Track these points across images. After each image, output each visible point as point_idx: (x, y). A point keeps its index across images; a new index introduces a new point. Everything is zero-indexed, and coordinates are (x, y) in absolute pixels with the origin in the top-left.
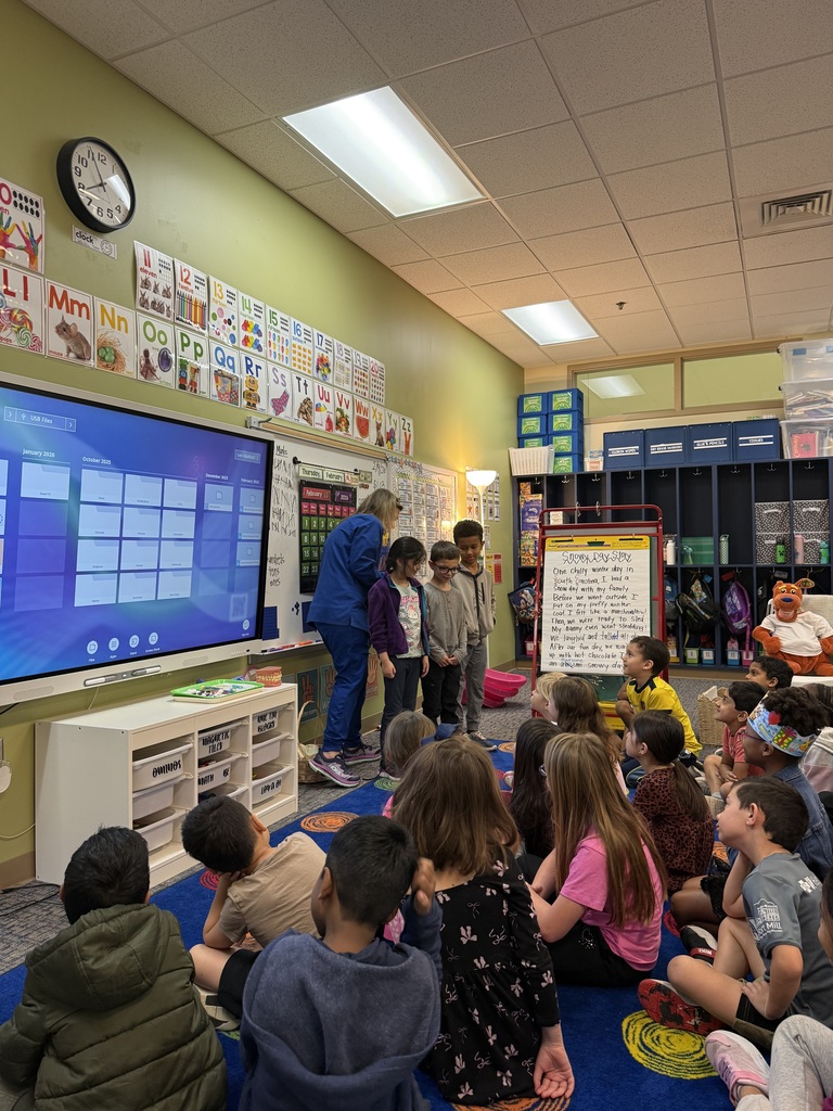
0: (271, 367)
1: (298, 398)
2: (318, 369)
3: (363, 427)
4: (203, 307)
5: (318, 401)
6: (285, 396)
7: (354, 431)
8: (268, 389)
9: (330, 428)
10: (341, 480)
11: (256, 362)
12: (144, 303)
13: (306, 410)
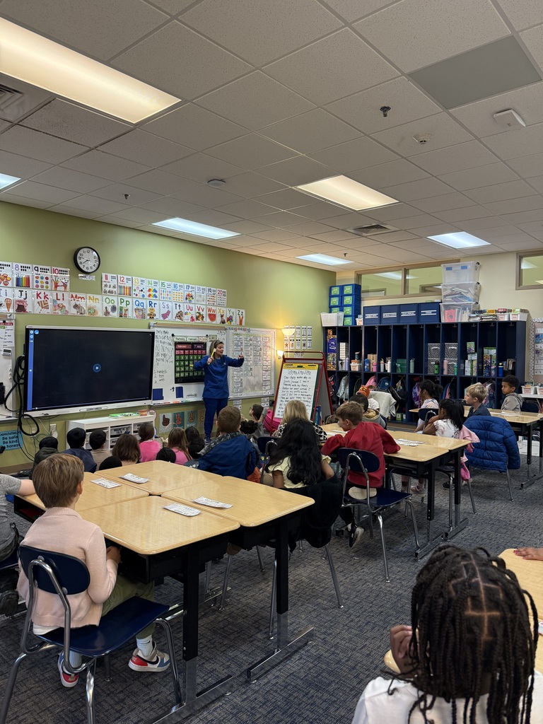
0: (161, 302)
1: (176, 312)
2: (186, 299)
3: (212, 317)
4: (130, 288)
5: (186, 311)
6: (168, 312)
7: (207, 320)
8: (159, 311)
9: (193, 320)
10: (198, 340)
11: (154, 302)
12: (105, 292)
13: (180, 315)
